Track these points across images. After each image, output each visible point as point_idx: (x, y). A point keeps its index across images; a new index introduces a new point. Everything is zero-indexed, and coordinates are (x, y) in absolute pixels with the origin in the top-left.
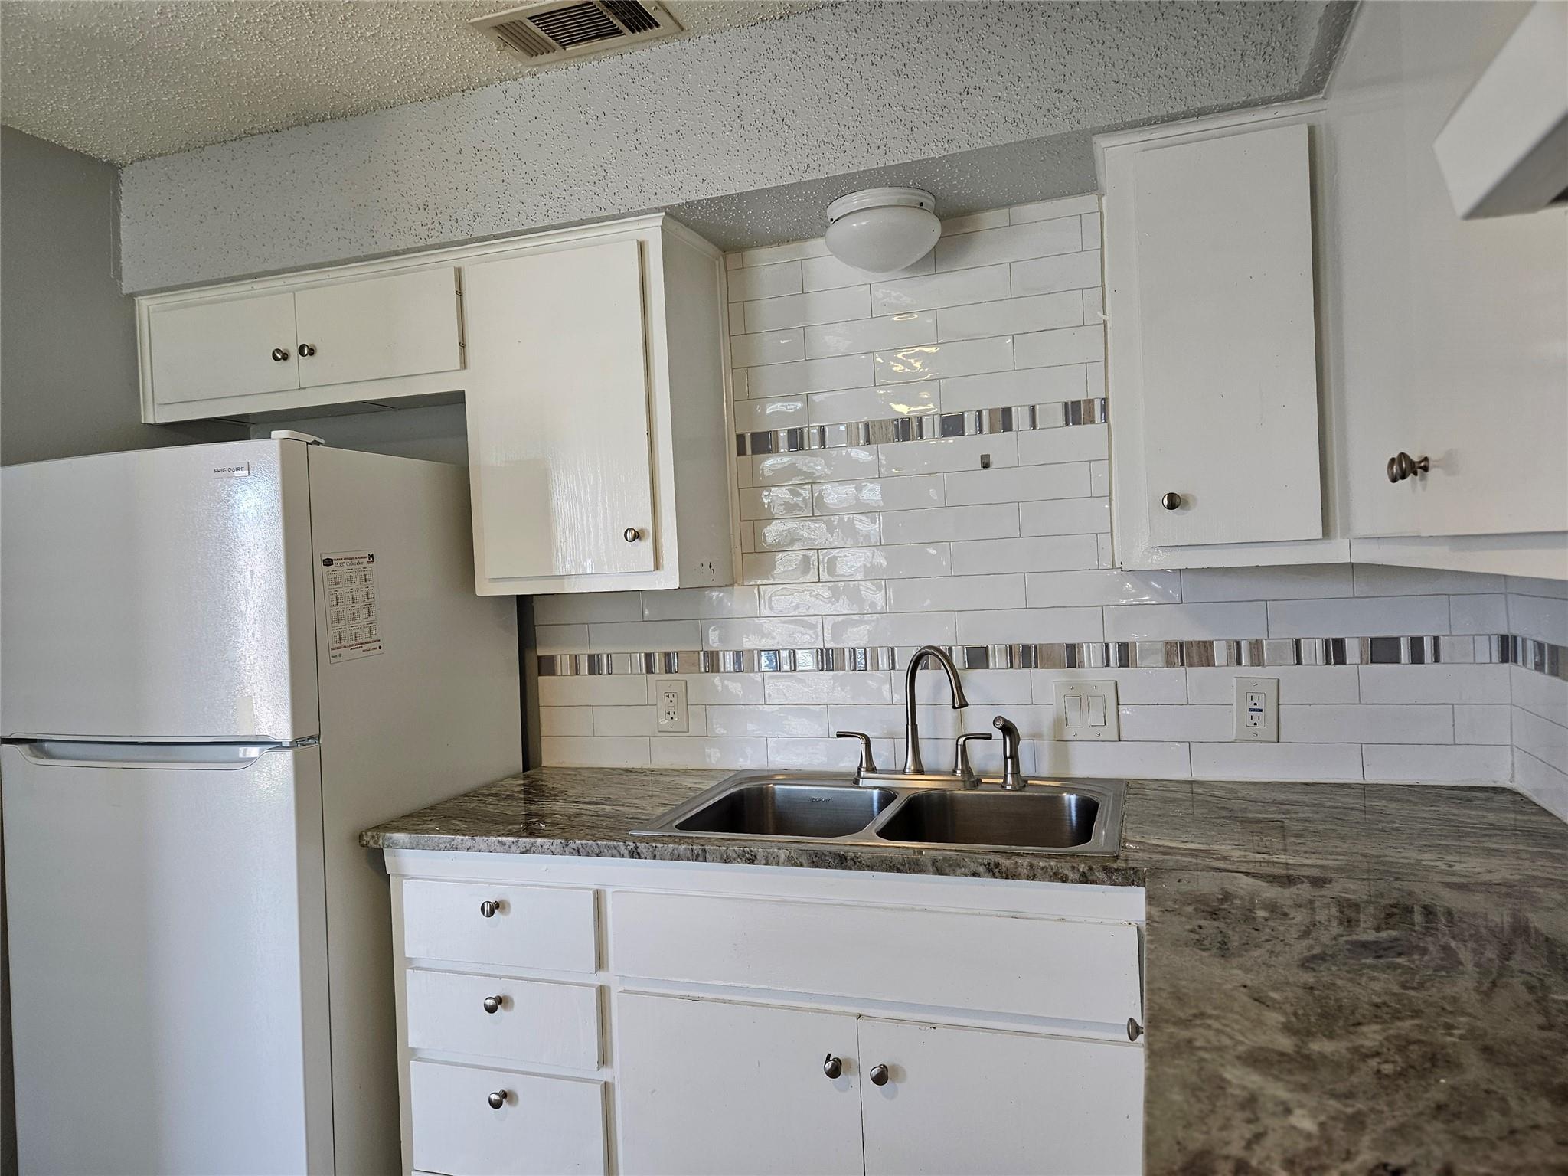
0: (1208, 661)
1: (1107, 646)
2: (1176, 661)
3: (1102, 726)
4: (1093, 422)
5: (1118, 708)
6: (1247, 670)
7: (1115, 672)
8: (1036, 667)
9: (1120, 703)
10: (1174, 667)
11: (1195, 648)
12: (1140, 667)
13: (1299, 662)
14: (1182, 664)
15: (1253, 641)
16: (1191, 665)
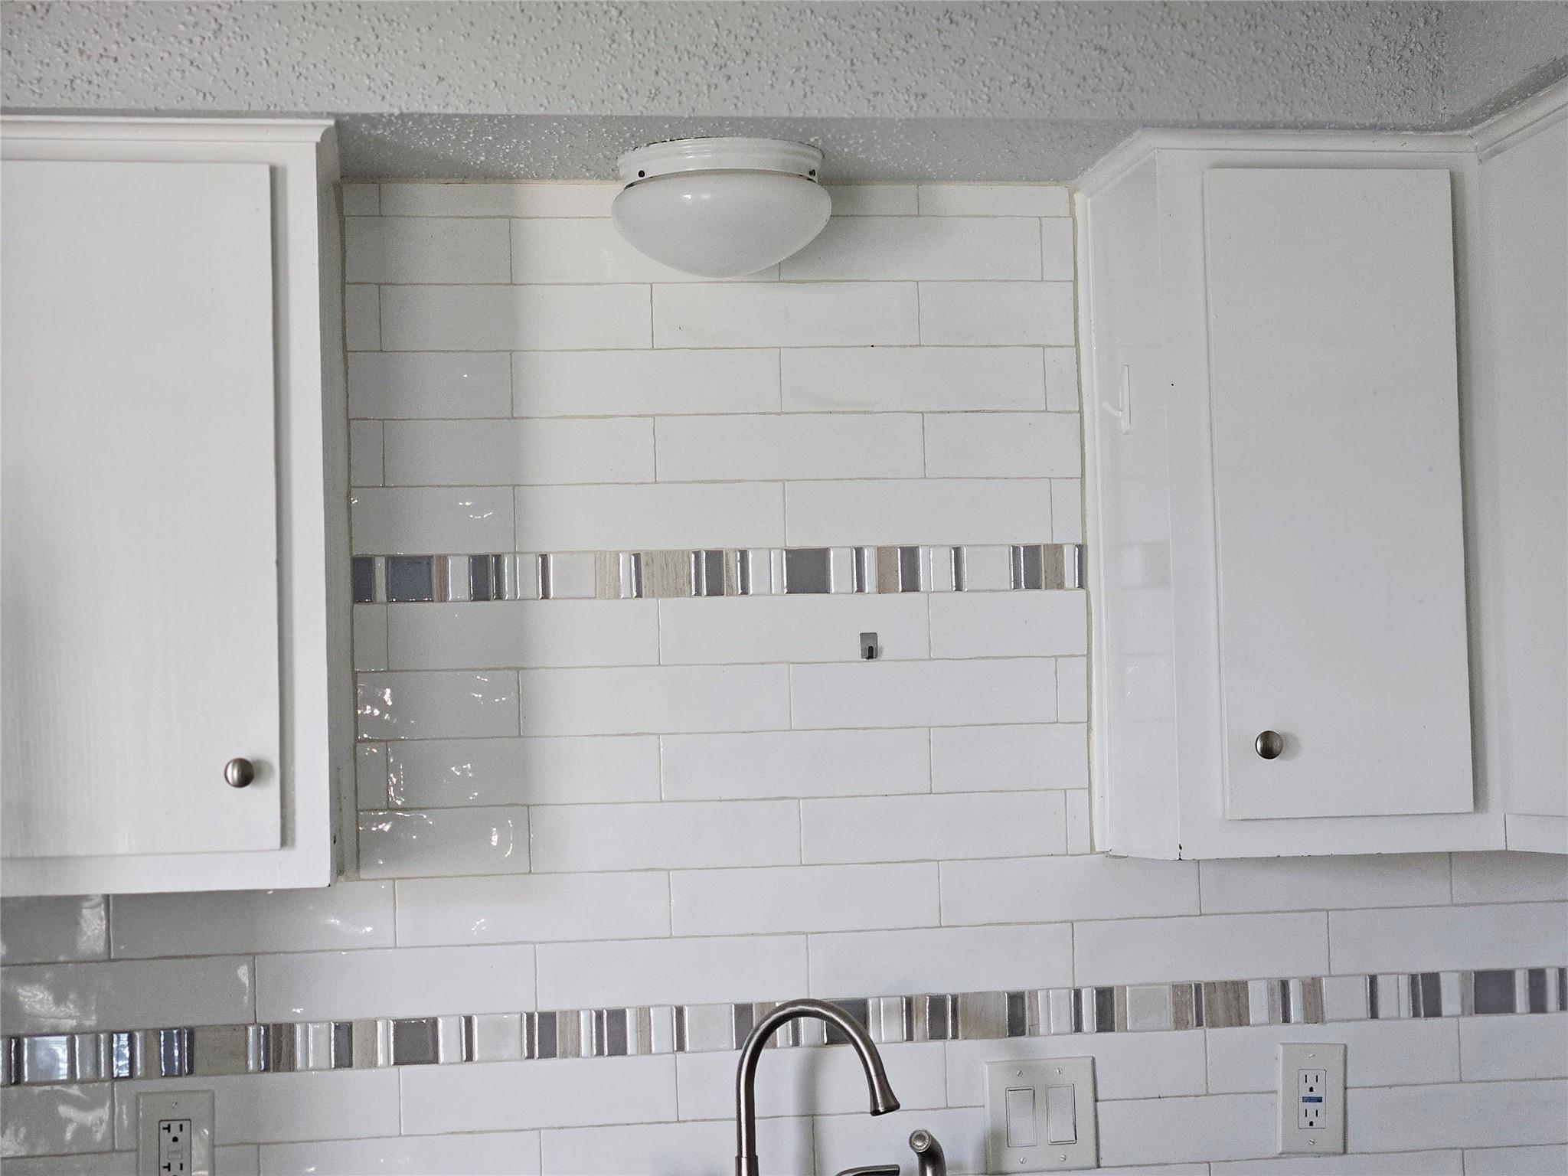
0: (1240, 1019)
1: (1078, 994)
2: (1190, 1018)
3: (1069, 1142)
4: (1060, 586)
5: (1095, 1106)
6: (1299, 1031)
7: (1092, 1041)
8: (955, 1036)
9: (1100, 1097)
10: (1186, 1028)
11: (1219, 996)
12: (1130, 1031)
13: (1374, 1015)
14: (1199, 1024)
15: (1309, 981)
16: (1213, 1024)
